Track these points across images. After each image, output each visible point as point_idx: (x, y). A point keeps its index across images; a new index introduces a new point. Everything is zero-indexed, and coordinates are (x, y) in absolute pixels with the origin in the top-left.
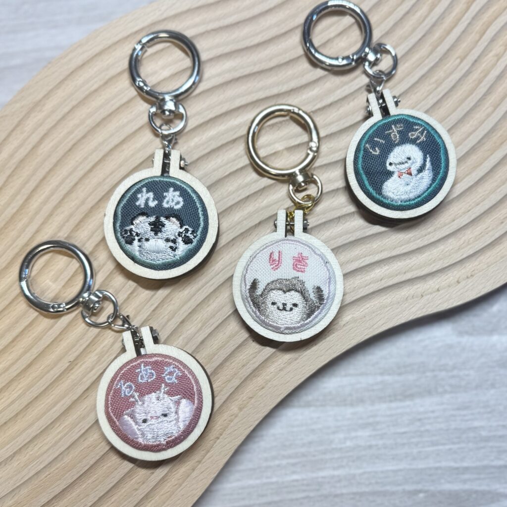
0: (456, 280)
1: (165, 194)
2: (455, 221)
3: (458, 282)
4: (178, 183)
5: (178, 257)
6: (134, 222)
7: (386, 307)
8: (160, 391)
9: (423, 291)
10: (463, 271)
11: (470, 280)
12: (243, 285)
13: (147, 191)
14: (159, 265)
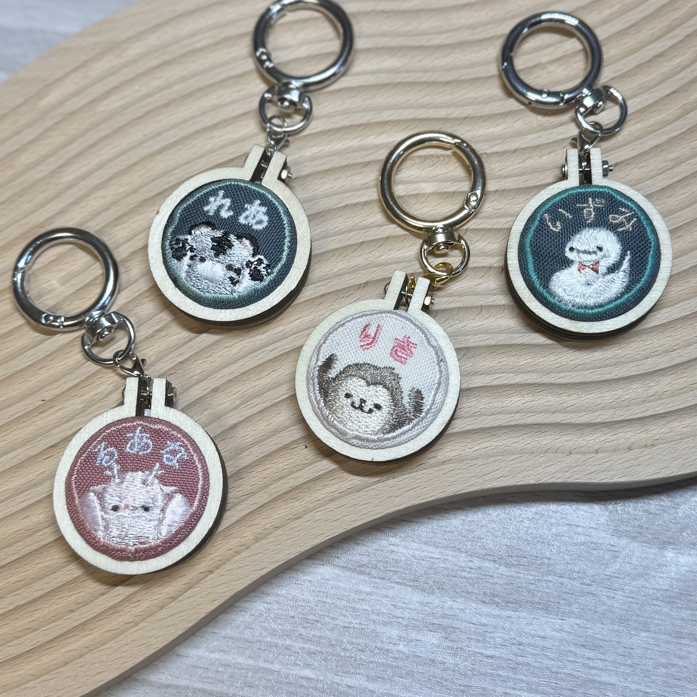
0: (628, 445)
1: (246, 206)
2: (649, 359)
3: (630, 449)
4: (270, 196)
5: (236, 295)
6: (193, 232)
7: (513, 454)
8: (151, 472)
9: (574, 447)
10: (643, 436)
11: (647, 451)
12: (314, 359)
13: (223, 196)
14: (207, 298)
